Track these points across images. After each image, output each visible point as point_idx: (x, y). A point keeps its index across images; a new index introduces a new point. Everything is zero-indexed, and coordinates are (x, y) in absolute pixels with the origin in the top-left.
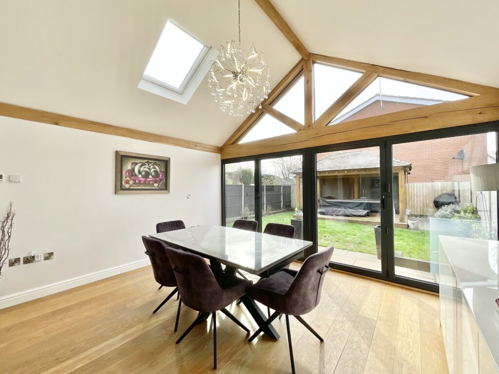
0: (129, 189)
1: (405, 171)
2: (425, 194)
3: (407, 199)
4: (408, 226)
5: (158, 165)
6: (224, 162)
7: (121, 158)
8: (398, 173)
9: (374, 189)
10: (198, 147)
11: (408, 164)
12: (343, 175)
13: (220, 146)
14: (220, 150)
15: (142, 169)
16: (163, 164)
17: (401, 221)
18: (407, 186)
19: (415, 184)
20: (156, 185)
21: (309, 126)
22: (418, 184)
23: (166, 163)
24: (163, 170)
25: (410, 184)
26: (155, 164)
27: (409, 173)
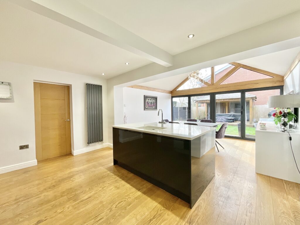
0: (147, 109)
1: (253, 100)
2: (264, 111)
3: (255, 113)
4: (254, 126)
5: (154, 100)
6: (172, 97)
7: (145, 97)
8: (249, 101)
9: (237, 109)
10: (165, 92)
11: (255, 96)
12: (220, 102)
13: (171, 91)
14: (171, 92)
15: (150, 101)
16: (155, 99)
17: (250, 124)
18: (255, 107)
19: (259, 106)
20: (154, 107)
21: (213, 84)
22: (260, 106)
23: (156, 98)
24: (155, 101)
25: (256, 106)
26: (153, 99)
27: (256, 100)
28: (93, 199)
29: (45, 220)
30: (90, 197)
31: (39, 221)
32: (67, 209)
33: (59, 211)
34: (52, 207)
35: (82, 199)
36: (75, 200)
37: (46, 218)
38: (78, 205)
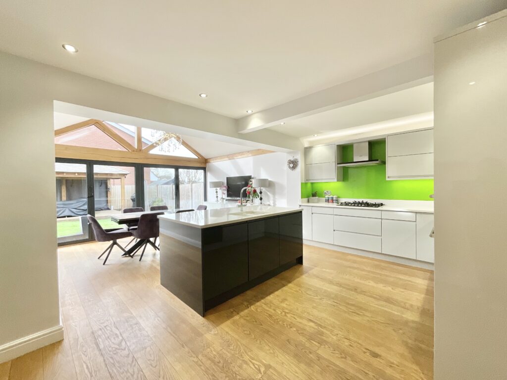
28: (312, 316)
29: (368, 350)
30: (310, 320)
31: (373, 356)
32: (339, 336)
33: (347, 343)
34: (345, 358)
35: (317, 327)
36: (322, 334)
37: (365, 350)
38: (328, 327)
